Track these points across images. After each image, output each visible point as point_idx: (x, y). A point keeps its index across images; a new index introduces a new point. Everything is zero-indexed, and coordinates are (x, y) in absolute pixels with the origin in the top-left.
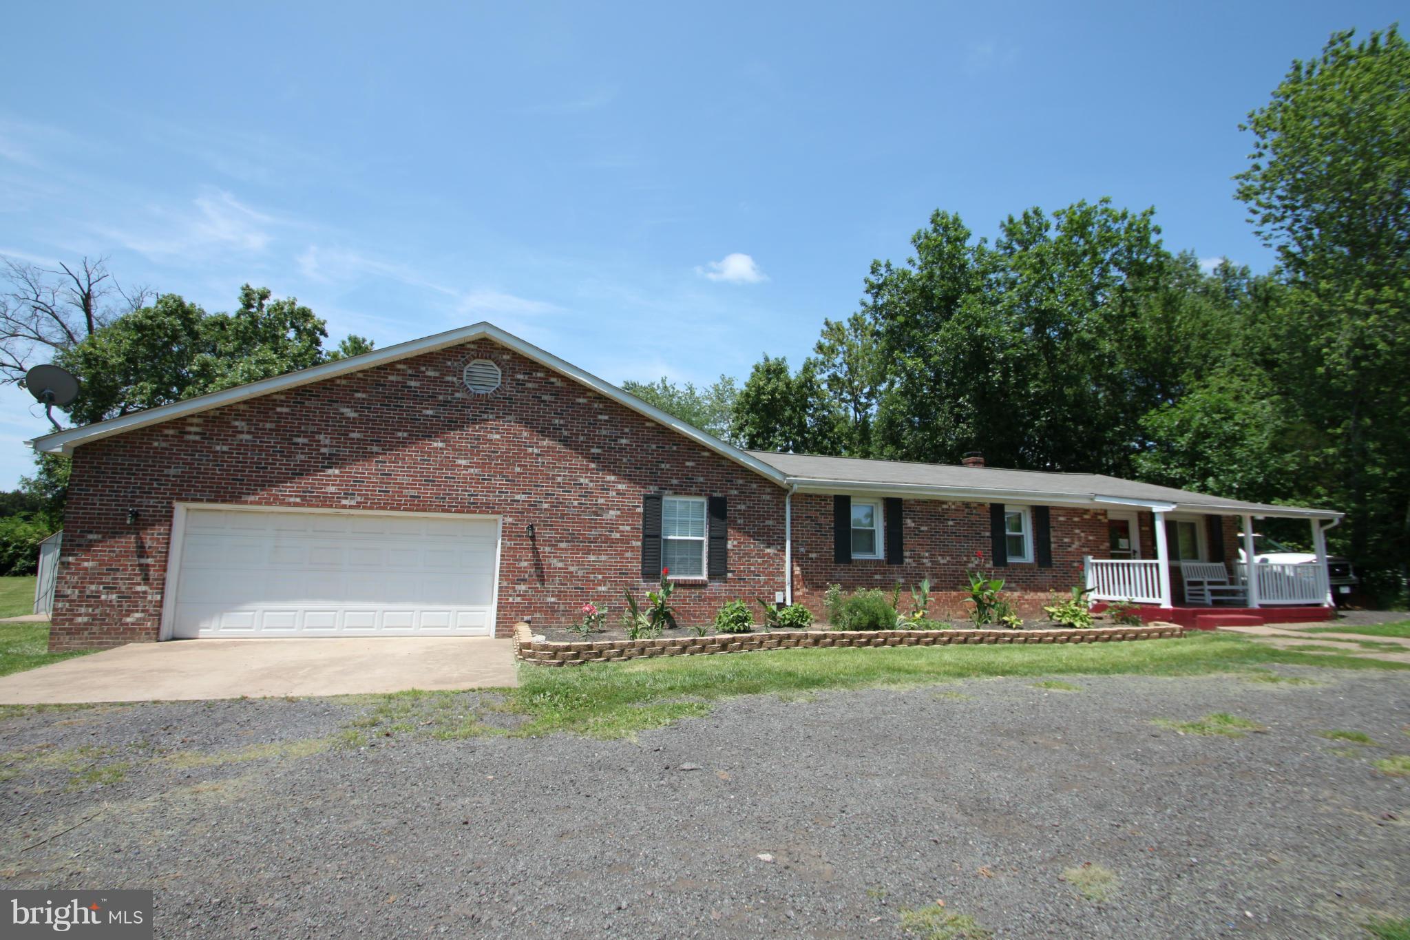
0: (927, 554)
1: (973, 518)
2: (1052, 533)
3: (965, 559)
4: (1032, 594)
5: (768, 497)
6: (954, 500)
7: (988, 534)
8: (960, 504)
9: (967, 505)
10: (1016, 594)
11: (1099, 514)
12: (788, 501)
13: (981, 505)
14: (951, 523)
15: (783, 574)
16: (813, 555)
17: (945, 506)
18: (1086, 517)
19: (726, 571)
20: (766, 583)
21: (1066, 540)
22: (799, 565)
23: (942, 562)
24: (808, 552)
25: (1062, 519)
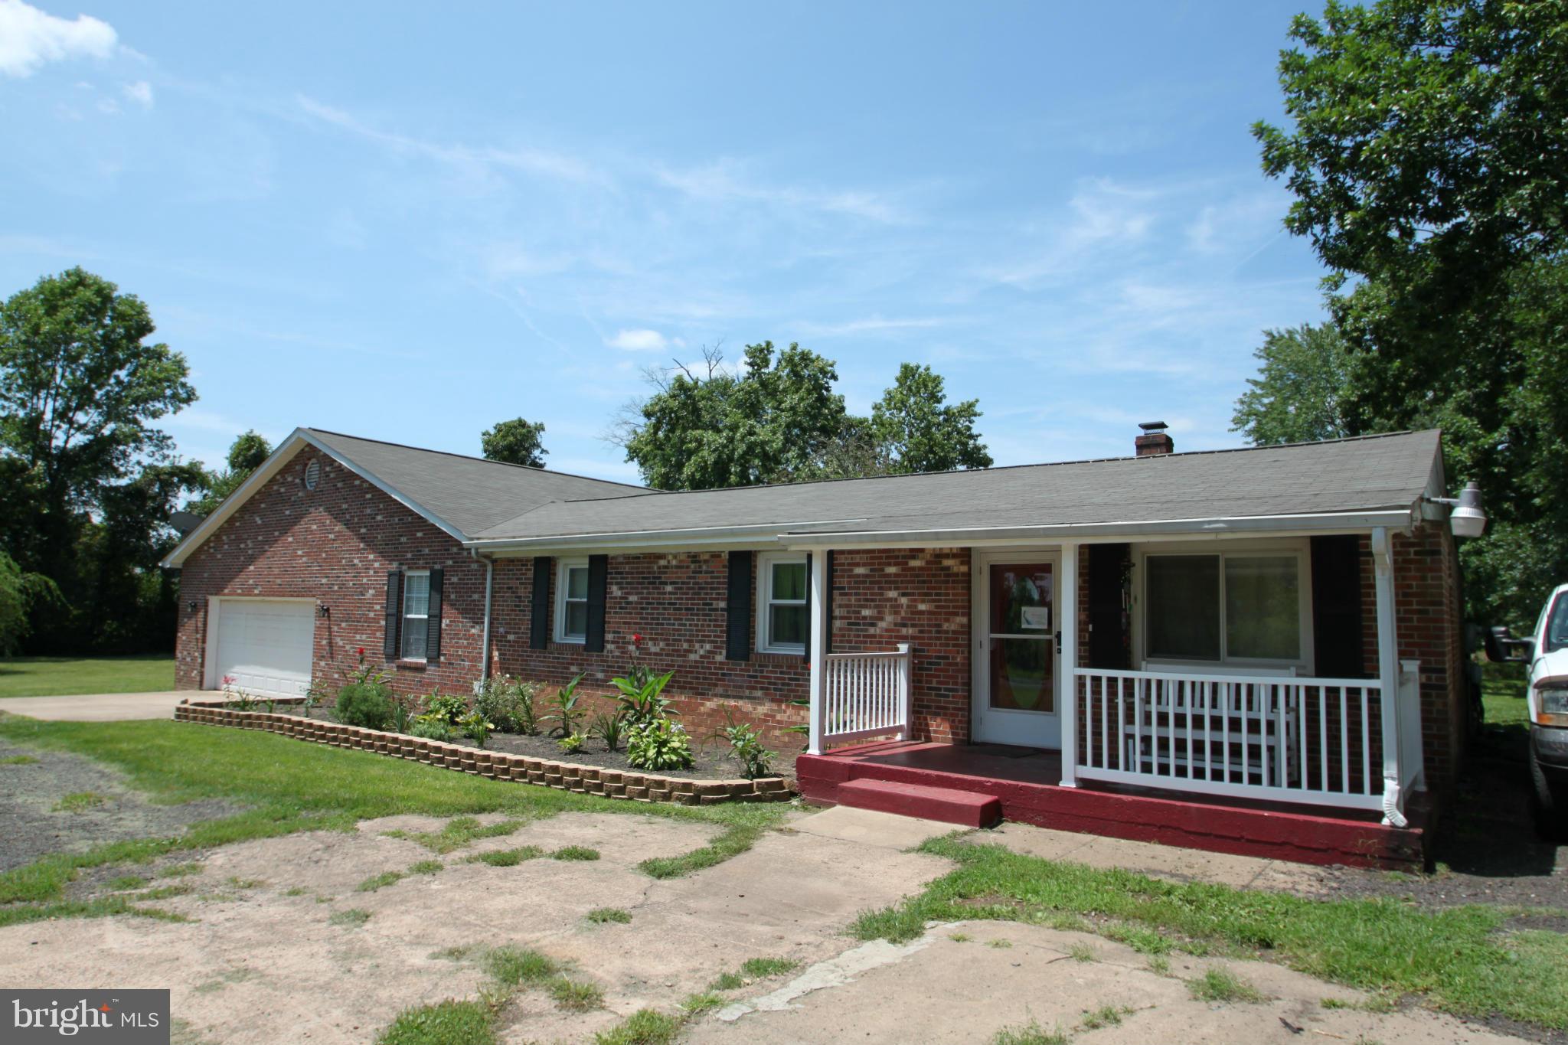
1: (702, 579)
2: (839, 599)
3: (685, 646)
5: (476, 566)
6: (673, 551)
7: (723, 604)
8: (683, 557)
9: (694, 557)
10: (763, 709)
11: (947, 556)
12: (490, 569)
13: (716, 556)
14: (669, 588)
15: (482, 659)
16: (511, 637)
17: (663, 562)
18: (913, 563)
19: (439, 655)
20: (469, 669)
21: (866, 612)
22: (498, 650)
23: (653, 649)
24: (507, 633)
25: (860, 571)
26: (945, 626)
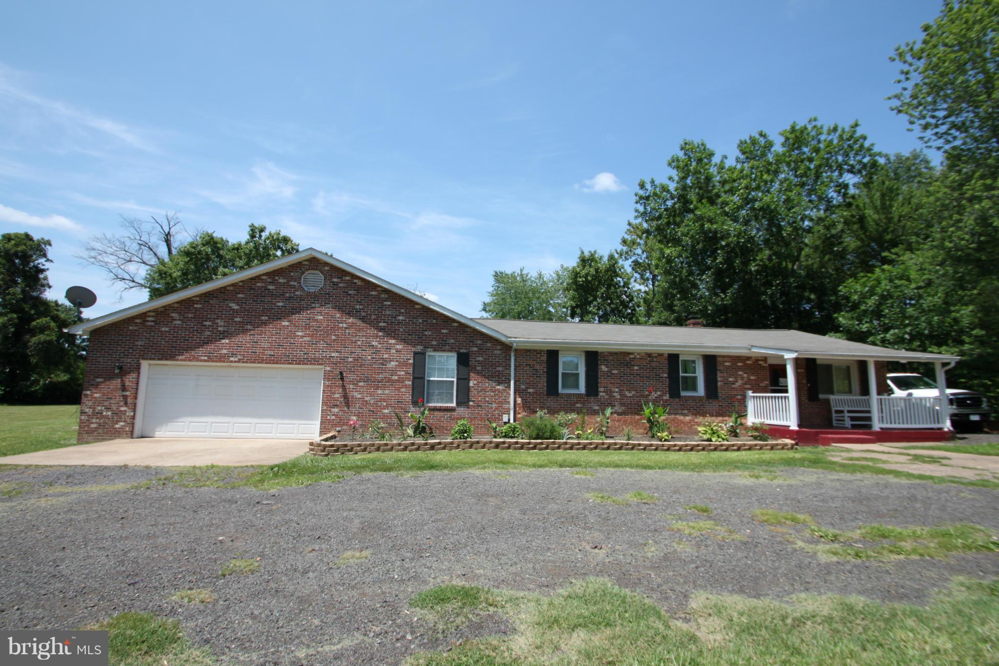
0: (617, 390)
1: (654, 364)
2: (719, 374)
3: (647, 393)
4: (702, 418)
5: (499, 352)
7: (666, 375)
8: (644, 355)
9: (649, 355)
10: (688, 418)
11: (760, 360)
12: (512, 354)
13: (661, 355)
14: (636, 368)
15: (509, 403)
16: (531, 390)
17: (632, 356)
18: (748, 362)
19: (469, 400)
20: (496, 409)
21: (731, 379)
22: (520, 397)
23: (629, 395)
24: (527, 388)
25: (727, 364)
26: (761, 385)
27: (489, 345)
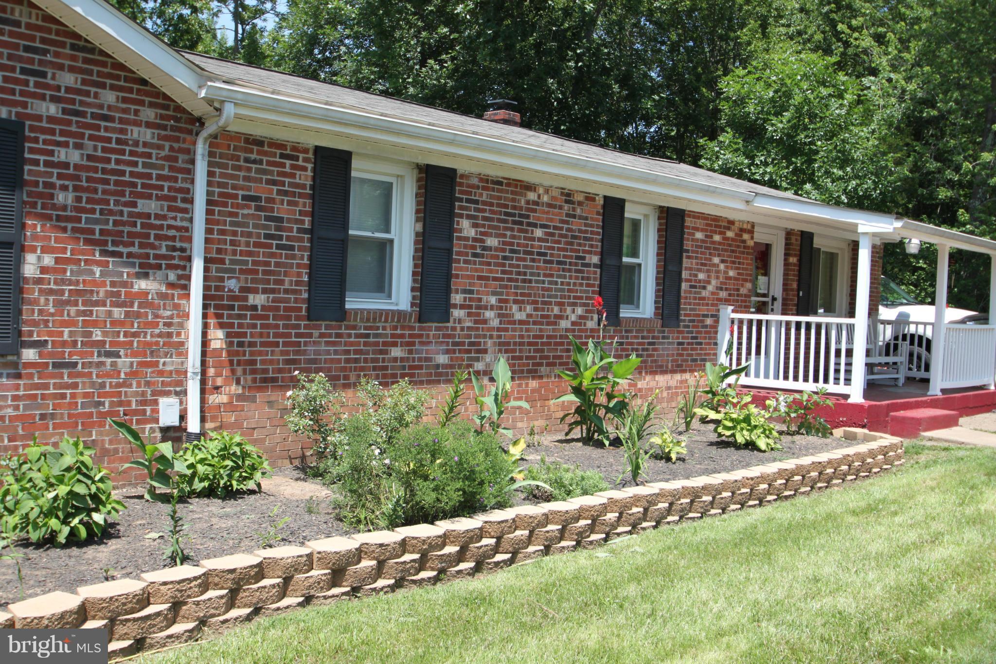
0: (493, 300)
1: (575, 225)
2: (686, 263)
3: (556, 310)
4: (648, 378)
5: (148, 135)
6: (547, 183)
7: (595, 259)
8: (556, 193)
9: (568, 196)
12: (201, 149)
13: (590, 198)
14: (539, 233)
15: (180, 348)
16: (258, 299)
17: (532, 196)
19: (20, 343)
20: (133, 374)
21: (701, 276)
22: (221, 326)
23: (519, 316)
24: (246, 292)
25: (699, 236)
27: (109, 97)
